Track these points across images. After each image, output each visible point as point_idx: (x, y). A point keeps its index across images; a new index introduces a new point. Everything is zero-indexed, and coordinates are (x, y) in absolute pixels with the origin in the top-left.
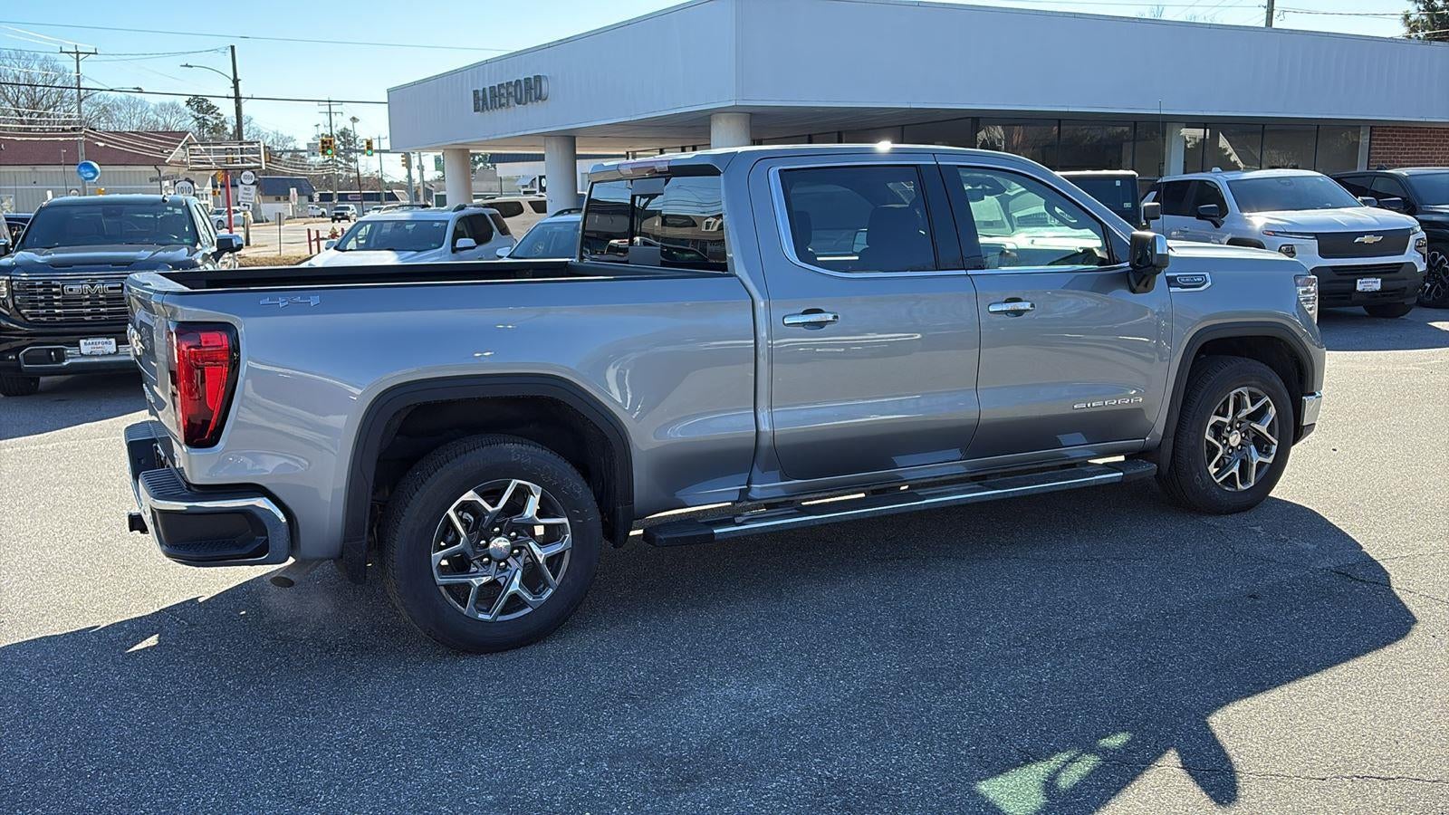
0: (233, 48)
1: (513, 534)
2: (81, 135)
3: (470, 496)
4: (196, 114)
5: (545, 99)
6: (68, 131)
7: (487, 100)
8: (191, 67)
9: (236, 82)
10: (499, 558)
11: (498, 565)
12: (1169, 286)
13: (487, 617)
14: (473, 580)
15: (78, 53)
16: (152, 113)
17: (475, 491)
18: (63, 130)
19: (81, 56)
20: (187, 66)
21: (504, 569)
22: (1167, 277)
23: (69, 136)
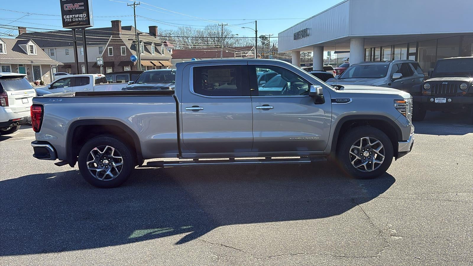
0: (256, 21)
1: (109, 159)
2: (222, 49)
3: (96, 149)
4: (261, 40)
5: (309, 36)
6: (218, 48)
7: (297, 36)
8: (244, 28)
9: (256, 31)
10: (106, 165)
11: (105, 167)
12: (332, 102)
13: (101, 179)
14: (97, 170)
15: (222, 25)
16: (250, 41)
17: (97, 148)
18: (217, 48)
19: (223, 26)
20: (243, 28)
21: (107, 168)
22: (331, 99)
23: (218, 49)
